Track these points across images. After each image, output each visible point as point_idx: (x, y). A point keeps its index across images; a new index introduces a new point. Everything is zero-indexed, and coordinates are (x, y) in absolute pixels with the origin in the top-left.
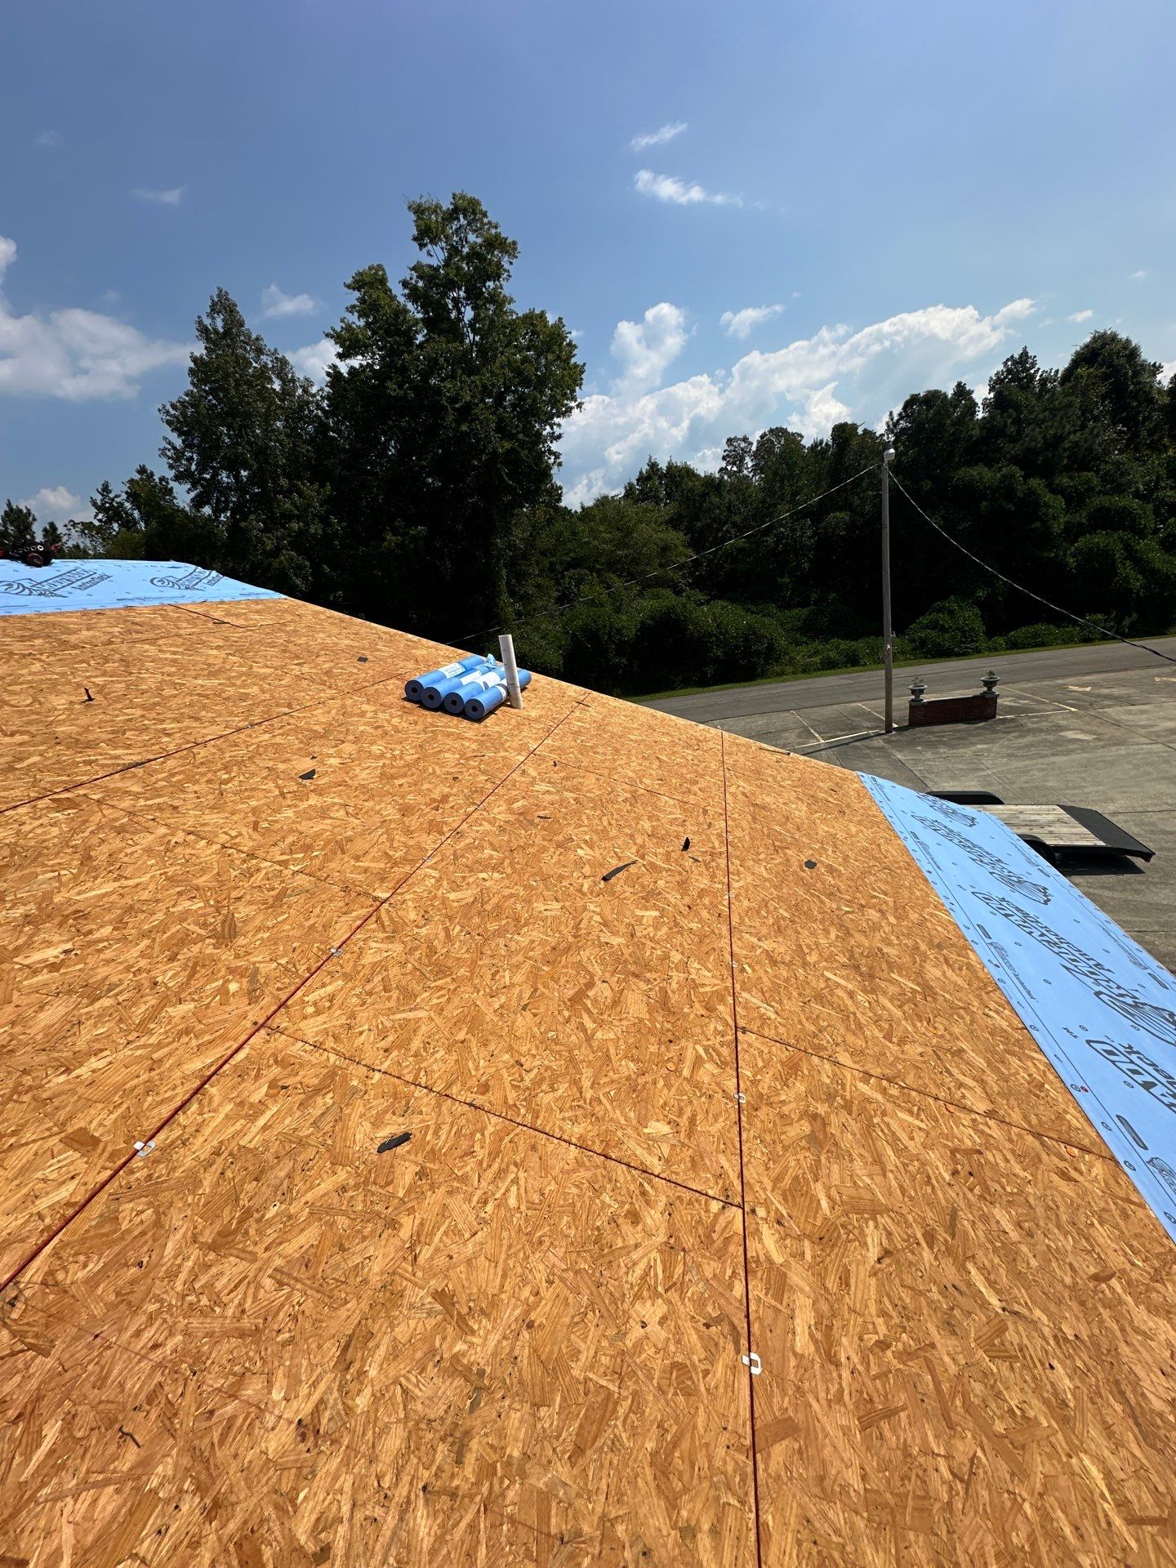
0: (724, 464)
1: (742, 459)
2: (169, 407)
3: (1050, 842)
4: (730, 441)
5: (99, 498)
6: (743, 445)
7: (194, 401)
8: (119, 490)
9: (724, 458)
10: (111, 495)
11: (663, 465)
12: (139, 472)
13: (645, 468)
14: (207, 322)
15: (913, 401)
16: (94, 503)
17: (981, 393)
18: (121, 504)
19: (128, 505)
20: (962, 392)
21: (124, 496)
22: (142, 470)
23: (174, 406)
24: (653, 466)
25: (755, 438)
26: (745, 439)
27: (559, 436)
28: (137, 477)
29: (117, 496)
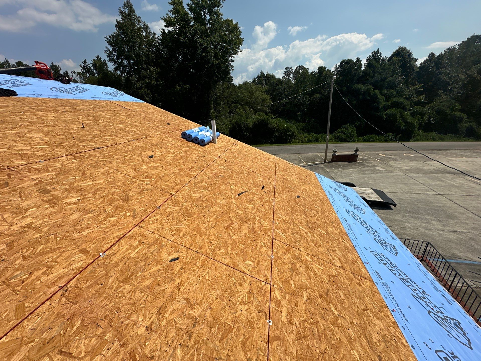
0: (284, 75)
1: (290, 74)
2: (108, 37)
3: (368, 199)
4: (286, 68)
5: (83, 65)
6: (290, 70)
7: (117, 36)
8: (90, 63)
9: (284, 73)
10: (87, 64)
11: (265, 74)
12: (96, 57)
13: (260, 74)
14: (122, 10)
15: (343, 62)
16: (81, 66)
17: (364, 62)
18: (90, 67)
19: (92, 68)
20: (358, 61)
21: (91, 65)
22: (97, 57)
23: (110, 37)
24: (262, 73)
25: (294, 68)
26: (291, 68)
27: (234, 61)
28: (96, 59)
29: (89, 64)
